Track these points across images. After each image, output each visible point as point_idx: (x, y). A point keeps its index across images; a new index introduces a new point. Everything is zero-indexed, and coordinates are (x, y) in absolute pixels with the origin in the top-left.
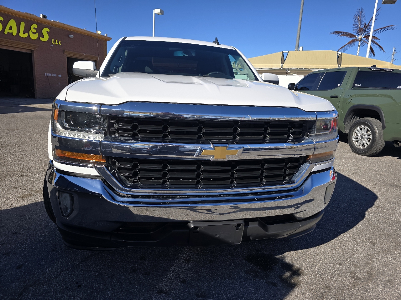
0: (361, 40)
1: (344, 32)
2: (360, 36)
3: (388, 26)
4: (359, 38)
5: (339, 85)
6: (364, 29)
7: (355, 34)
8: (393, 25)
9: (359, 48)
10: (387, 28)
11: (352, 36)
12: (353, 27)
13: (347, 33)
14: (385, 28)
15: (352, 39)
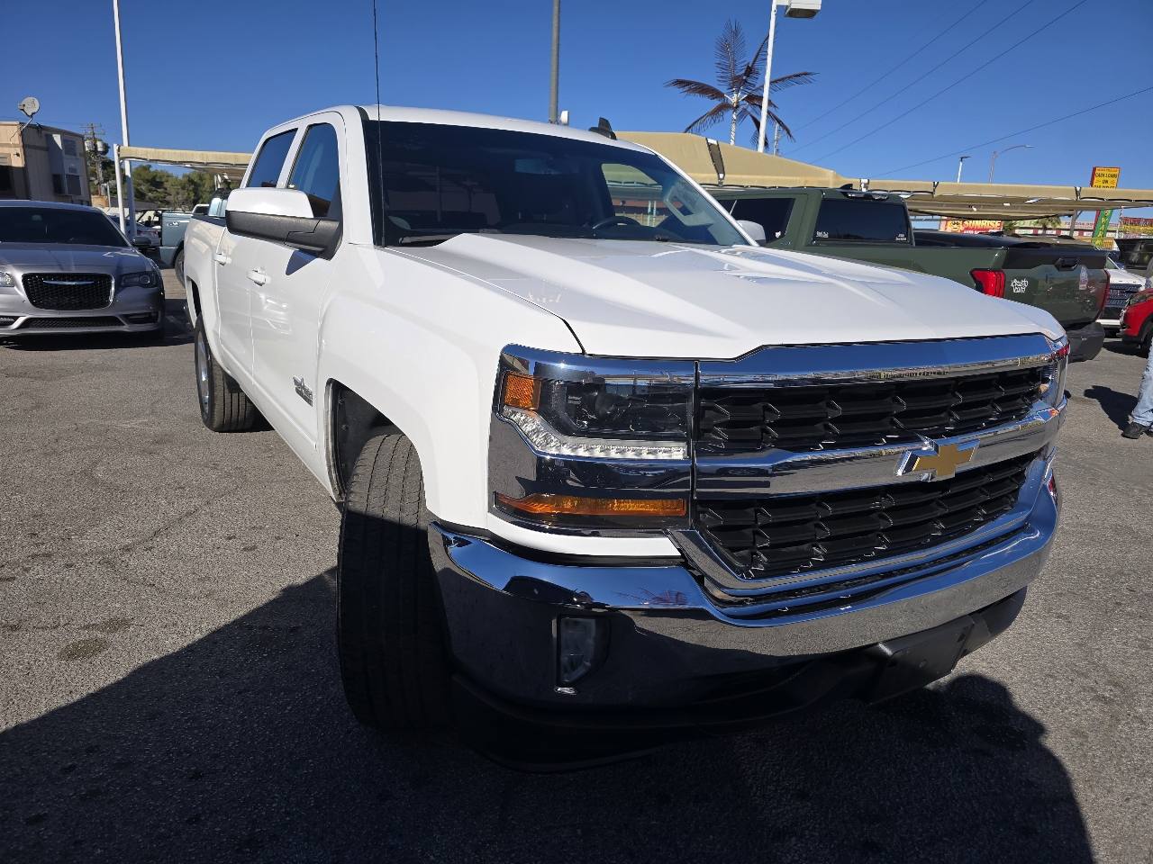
0: (737, 107)
1: (697, 84)
2: (735, 95)
3: (797, 73)
4: (733, 99)
5: (778, 234)
6: (744, 78)
7: (723, 89)
8: (808, 71)
9: (733, 126)
10: (797, 79)
11: (716, 94)
12: (718, 70)
13: (705, 85)
14: (789, 77)
15: (716, 103)
